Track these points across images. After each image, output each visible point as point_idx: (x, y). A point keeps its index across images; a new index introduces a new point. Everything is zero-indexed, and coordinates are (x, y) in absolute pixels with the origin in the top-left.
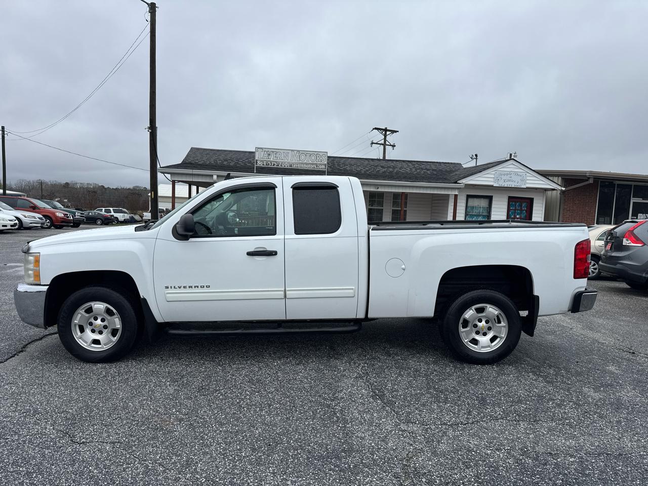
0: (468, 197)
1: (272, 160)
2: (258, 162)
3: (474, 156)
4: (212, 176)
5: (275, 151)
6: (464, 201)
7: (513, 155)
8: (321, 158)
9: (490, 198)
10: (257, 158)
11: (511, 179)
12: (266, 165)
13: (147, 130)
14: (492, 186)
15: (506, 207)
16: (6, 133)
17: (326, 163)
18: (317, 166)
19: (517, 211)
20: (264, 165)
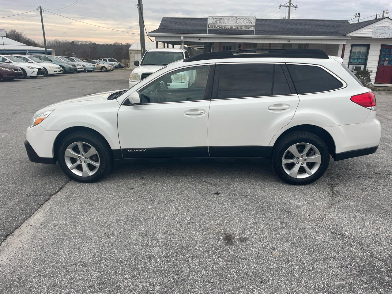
0: (353, 45)
1: (218, 24)
2: (210, 26)
3: (358, 14)
4: (181, 37)
5: (220, 18)
6: (350, 49)
7: (386, 11)
8: (251, 22)
9: (368, 46)
10: (208, 24)
11: (385, 32)
12: (215, 28)
13: (137, 6)
14: (371, 37)
15: (379, 52)
16: (42, 10)
17: (254, 24)
18: (248, 27)
19: (386, 55)
20: (213, 28)
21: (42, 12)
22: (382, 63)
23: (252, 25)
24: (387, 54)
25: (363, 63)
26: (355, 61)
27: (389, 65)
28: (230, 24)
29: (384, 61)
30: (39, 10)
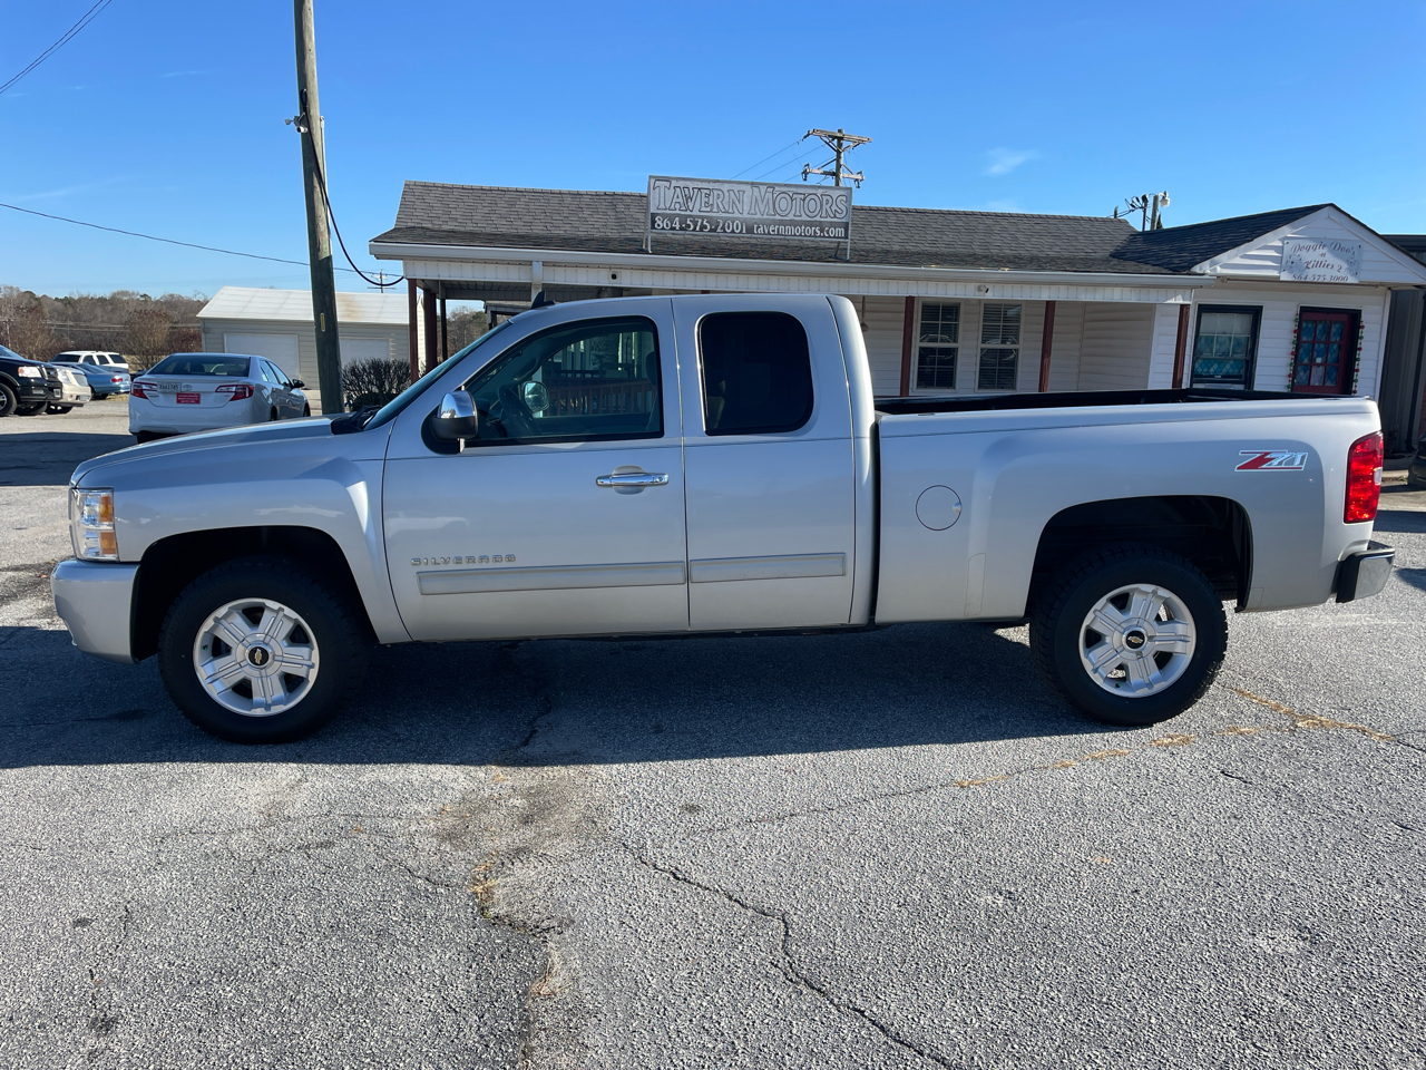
0: (1203, 310)
2: (658, 221)
5: (707, 188)
6: (1194, 325)
8: (834, 207)
9: (1255, 313)
10: (653, 211)
11: (1323, 259)
12: (681, 229)
13: (296, 127)
14: (1276, 280)
15: (1292, 335)
17: (847, 219)
18: (822, 231)
19: (1316, 346)
20: (674, 229)
22: (1302, 375)
23: (835, 220)
24: (1320, 342)
25: (1240, 377)
26: (1212, 370)
27: (1328, 384)
28: (745, 215)
29: (1308, 368)
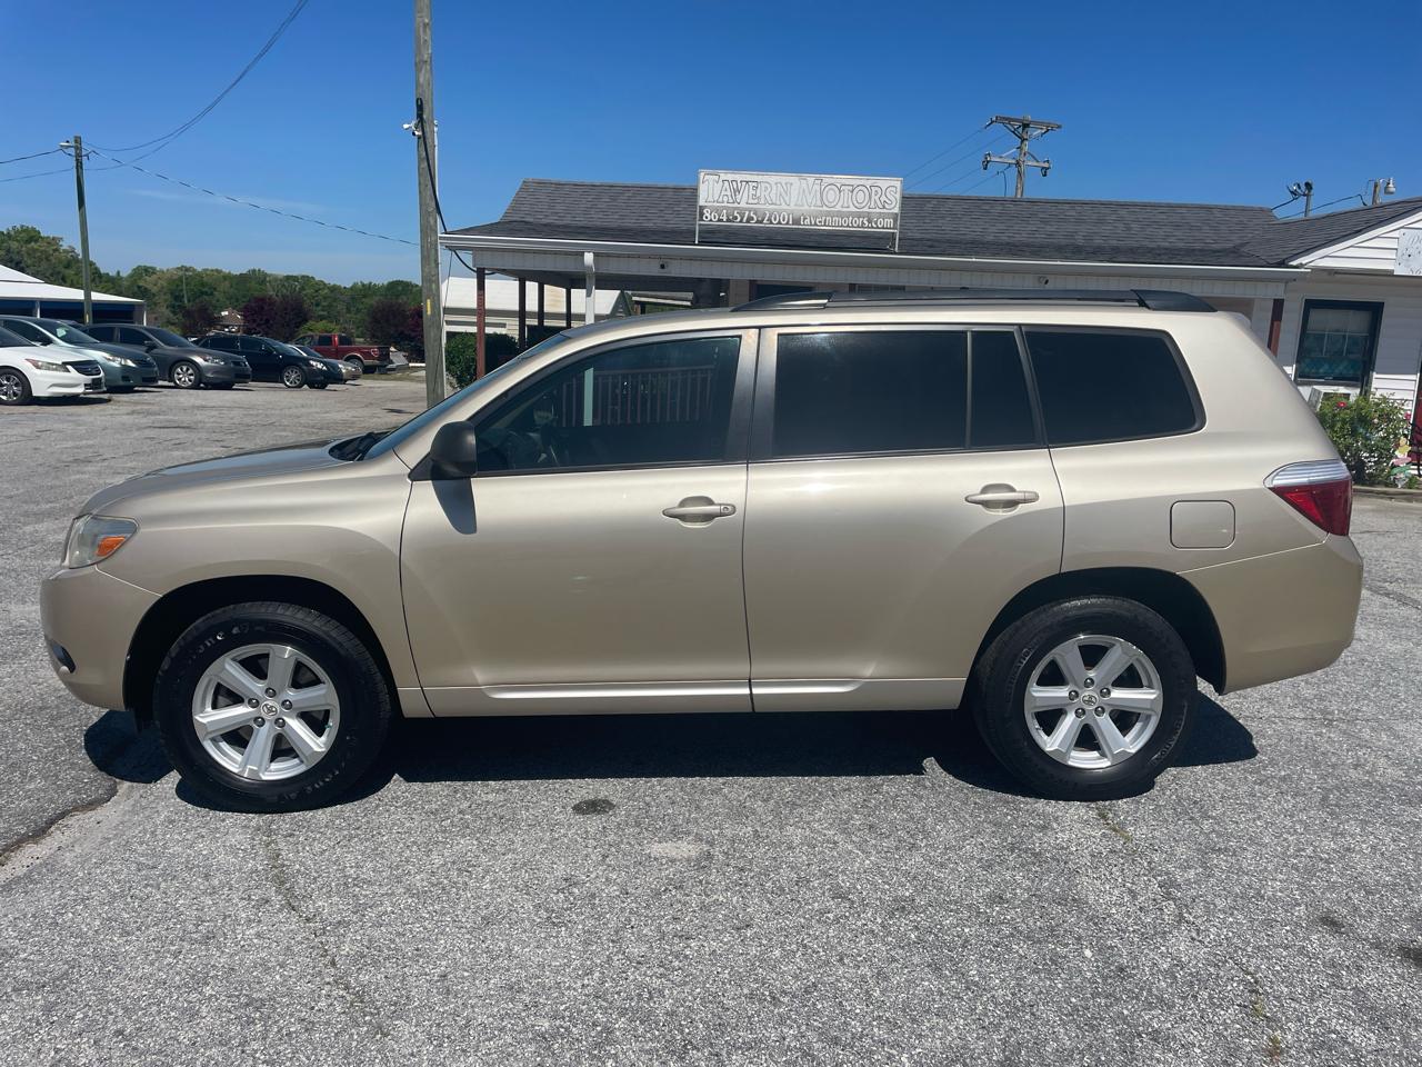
0: (1311, 305)
1: (743, 205)
2: (706, 213)
3: (1303, 187)
4: (582, 254)
6: (1298, 319)
8: (883, 199)
10: (701, 202)
12: (728, 220)
13: (409, 129)
14: (1389, 274)
16: (84, 152)
17: (896, 210)
18: (870, 221)
20: (722, 220)
21: (84, 159)
23: (885, 211)
25: (1357, 378)
26: (1322, 371)
28: (792, 207)
30: (72, 151)
